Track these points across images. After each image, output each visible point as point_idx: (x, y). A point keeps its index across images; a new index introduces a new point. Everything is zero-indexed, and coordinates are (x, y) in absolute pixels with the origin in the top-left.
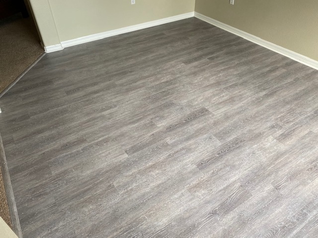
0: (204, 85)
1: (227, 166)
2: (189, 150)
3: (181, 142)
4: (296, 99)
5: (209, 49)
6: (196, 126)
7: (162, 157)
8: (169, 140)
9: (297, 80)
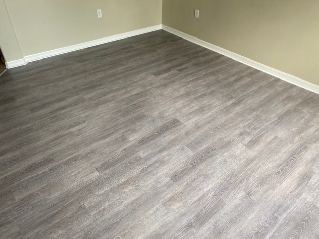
0: (175, 96)
1: (200, 176)
2: (162, 162)
3: (154, 154)
4: (261, 106)
5: (177, 61)
6: (168, 137)
7: (136, 171)
8: (142, 154)
9: (260, 88)
